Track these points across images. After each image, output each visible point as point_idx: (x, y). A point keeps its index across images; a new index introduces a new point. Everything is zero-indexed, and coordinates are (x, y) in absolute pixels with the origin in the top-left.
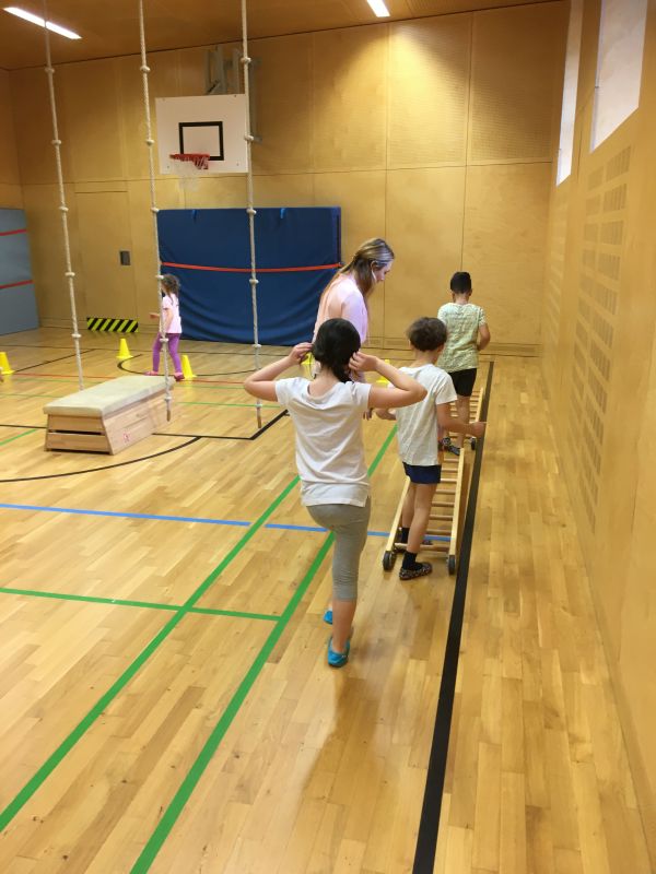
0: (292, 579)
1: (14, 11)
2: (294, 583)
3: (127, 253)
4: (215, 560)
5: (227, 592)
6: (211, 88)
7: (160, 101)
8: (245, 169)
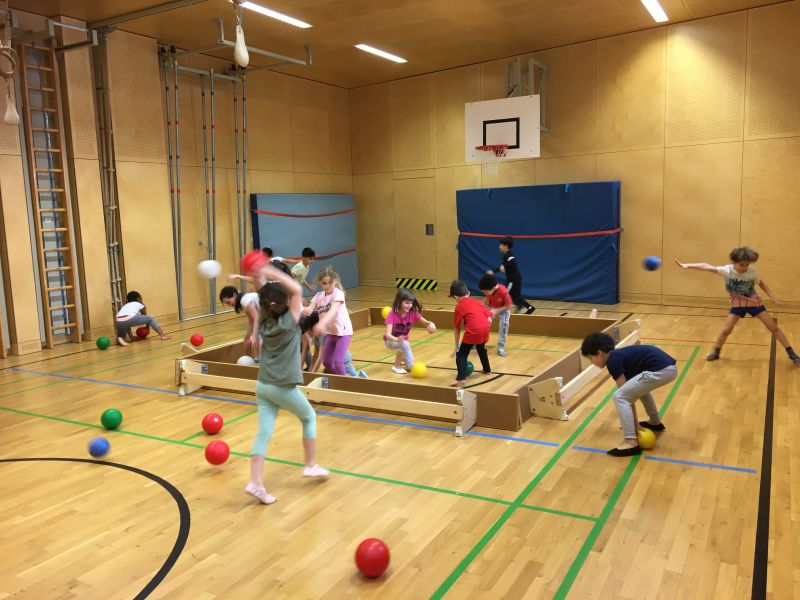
0: (604, 492)
1: (362, 47)
2: (606, 494)
3: (432, 225)
4: (534, 470)
5: (548, 496)
6: (510, 92)
7: (468, 105)
8: (537, 154)
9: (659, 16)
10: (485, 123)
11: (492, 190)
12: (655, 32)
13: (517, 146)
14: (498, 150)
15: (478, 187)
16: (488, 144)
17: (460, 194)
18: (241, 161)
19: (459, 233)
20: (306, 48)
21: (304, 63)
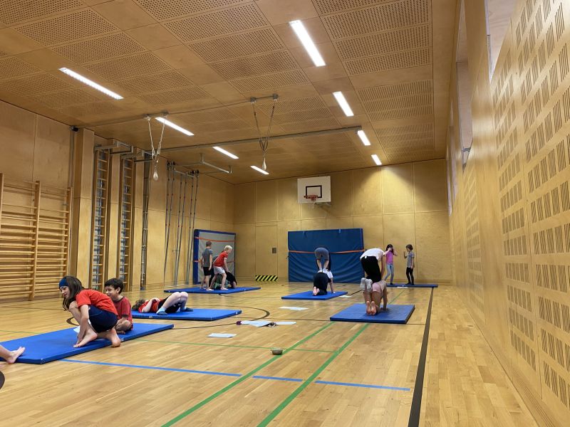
1: (254, 167)
3: (275, 249)
7: (298, 180)
9: (378, 162)
11: (306, 232)
12: (376, 168)
15: (299, 230)
17: (290, 233)
18: (193, 213)
19: (288, 251)
21: (228, 172)
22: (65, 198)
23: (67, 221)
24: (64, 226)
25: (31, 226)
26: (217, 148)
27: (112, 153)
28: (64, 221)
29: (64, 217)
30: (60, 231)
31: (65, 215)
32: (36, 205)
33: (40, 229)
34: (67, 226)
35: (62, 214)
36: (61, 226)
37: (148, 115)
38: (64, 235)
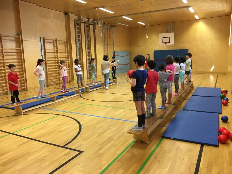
6: (168, 32)
7: (159, 34)
8: (173, 44)
9: (197, 18)
10: (163, 38)
11: (162, 51)
12: (196, 21)
13: (170, 42)
14: (166, 43)
16: (164, 42)
20: (128, 23)
21: (127, 25)
22: (66, 44)
23: (68, 53)
24: (67, 56)
25: (56, 57)
26: (124, 17)
27: (81, 23)
28: (67, 53)
29: (66, 52)
30: (66, 58)
31: (66, 51)
32: (57, 48)
33: (59, 58)
34: (68, 56)
35: (65, 51)
36: (66, 56)
37: (97, 8)
38: (67, 59)
